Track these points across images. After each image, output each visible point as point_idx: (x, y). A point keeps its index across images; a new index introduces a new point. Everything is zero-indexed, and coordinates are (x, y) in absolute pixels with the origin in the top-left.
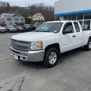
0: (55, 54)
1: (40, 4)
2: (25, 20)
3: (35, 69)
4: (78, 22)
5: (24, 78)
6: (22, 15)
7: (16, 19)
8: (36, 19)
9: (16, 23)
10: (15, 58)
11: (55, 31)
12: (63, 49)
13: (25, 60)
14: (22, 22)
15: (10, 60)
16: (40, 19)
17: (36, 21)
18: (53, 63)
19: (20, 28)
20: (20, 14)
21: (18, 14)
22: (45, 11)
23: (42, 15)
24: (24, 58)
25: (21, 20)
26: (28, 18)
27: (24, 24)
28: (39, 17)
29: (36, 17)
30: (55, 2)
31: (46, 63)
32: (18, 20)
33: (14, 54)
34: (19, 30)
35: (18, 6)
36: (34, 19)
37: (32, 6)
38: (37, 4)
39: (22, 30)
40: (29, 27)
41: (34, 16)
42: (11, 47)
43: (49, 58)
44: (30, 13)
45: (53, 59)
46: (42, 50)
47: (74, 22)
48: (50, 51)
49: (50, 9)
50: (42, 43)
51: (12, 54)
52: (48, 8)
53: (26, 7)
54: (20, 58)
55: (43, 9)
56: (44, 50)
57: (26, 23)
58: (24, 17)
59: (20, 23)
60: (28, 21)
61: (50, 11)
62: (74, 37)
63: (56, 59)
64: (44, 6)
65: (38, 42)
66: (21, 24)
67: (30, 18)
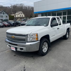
0: (47, 44)
1: (20, 4)
2: (9, 17)
3: (31, 58)
4: (59, 17)
5: (24, 68)
6: (6, 13)
7: (1, 16)
8: (18, 16)
9: (1, 20)
10: (12, 49)
11: (45, 25)
12: (52, 39)
13: (23, 51)
14: (7, 18)
15: (6, 51)
16: (22, 16)
17: (18, 18)
18: (46, 51)
19: (6, 23)
20: (4, 12)
21: (3, 12)
22: (25, 10)
23: (23, 13)
24: (22, 49)
25: (6, 17)
26: (11, 15)
27: (8, 21)
28: (21, 14)
29: (17, 15)
30: (34, 3)
31: (41, 52)
32: (3, 17)
33: (10, 46)
34: (5, 25)
35: (2, 6)
36: (17, 16)
37: (14, 6)
38: (18, 4)
39: (8, 25)
40: (13, 22)
41: (16, 14)
42: (7, 40)
43: (43, 48)
44: (13, 11)
45: (45, 48)
46: (38, 41)
47: (57, 17)
48: (43, 42)
49: (28, 8)
50: (37, 35)
51: (8, 46)
52: (27, 8)
53: (9, 7)
54: (17, 49)
55: (23, 8)
56: (39, 41)
57: (10, 19)
58: (8, 14)
59: (4, 20)
60: (12, 18)
61: (29, 10)
62: (58, 29)
63: (47, 48)
64: (24, 6)
65: (34, 34)
66: (6, 20)
67: (13, 15)
